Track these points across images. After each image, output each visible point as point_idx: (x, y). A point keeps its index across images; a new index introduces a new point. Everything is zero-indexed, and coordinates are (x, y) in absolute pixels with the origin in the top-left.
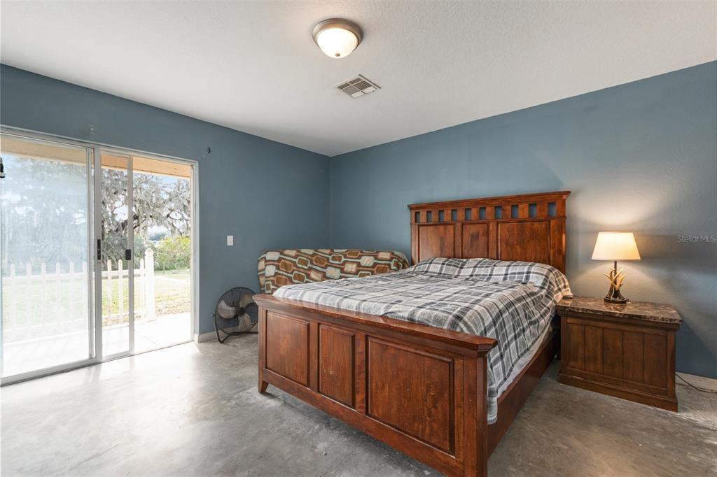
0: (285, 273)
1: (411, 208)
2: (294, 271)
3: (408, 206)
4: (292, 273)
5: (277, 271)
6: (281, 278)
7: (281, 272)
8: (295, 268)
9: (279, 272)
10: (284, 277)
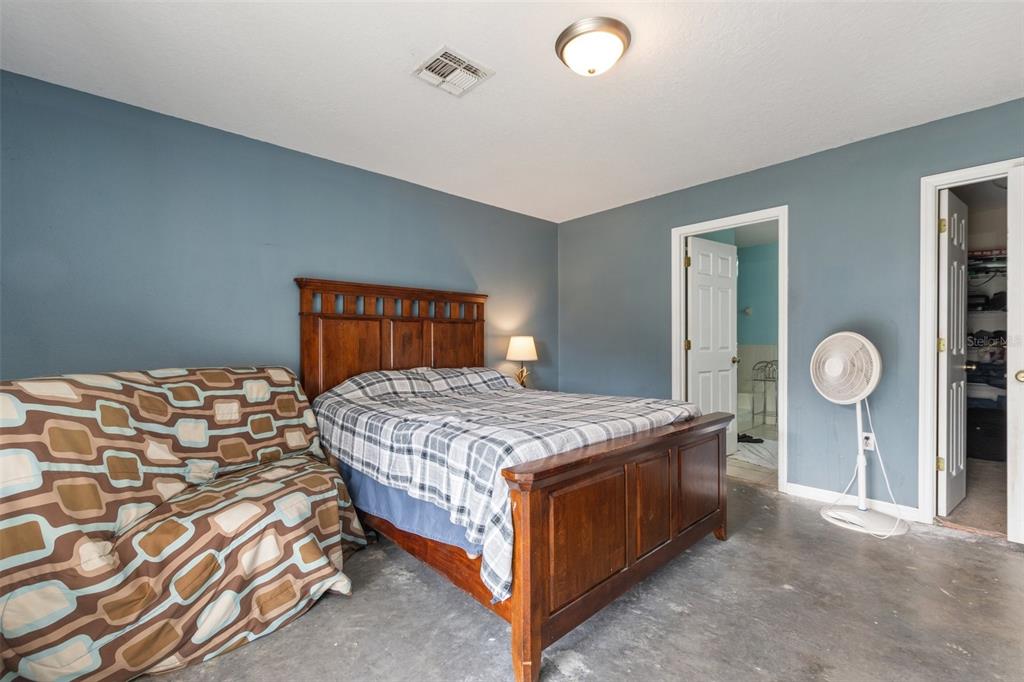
0: (78, 468)
1: (301, 283)
2: (101, 450)
3: (296, 280)
4: (98, 461)
5: (46, 466)
6: (72, 487)
7: (65, 467)
8: (102, 442)
9: (55, 467)
10: (81, 481)
